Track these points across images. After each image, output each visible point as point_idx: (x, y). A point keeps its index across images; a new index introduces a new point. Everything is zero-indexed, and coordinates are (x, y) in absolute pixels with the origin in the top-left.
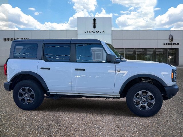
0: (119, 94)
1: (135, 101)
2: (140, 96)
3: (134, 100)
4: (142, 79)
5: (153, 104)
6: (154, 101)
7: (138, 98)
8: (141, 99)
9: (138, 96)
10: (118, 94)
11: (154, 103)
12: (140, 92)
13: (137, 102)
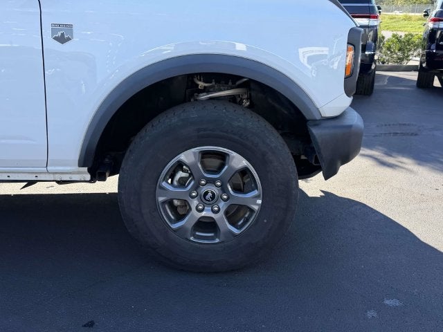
0: (80, 165)
1: (164, 203)
2: (191, 174)
3: (161, 199)
4: (201, 84)
5: (252, 211)
6: (257, 197)
7: (182, 183)
8: (196, 187)
9: (180, 174)
10: (76, 168)
11: (256, 208)
12: (188, 157)
13: (176, 202)
